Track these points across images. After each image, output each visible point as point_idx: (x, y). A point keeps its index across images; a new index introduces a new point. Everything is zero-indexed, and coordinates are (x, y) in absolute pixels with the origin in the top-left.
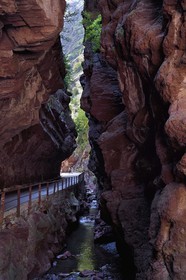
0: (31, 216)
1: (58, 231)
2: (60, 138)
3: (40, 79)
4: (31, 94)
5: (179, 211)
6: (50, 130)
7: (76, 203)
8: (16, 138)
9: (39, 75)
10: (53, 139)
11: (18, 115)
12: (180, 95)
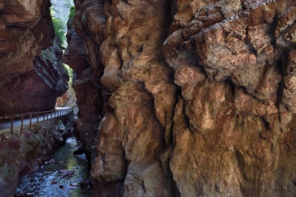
0: (23, 135)
1: (47, 146)
2: (53, 81)
3: (33, 39)
4: (26, 49)
5: (109, 129)
6: (44, 75)
7: (63, 128)
8: (14, 80)
9: (32, 36)
10: (46, 81)
11: (16, 64)
12: (110, 62)
